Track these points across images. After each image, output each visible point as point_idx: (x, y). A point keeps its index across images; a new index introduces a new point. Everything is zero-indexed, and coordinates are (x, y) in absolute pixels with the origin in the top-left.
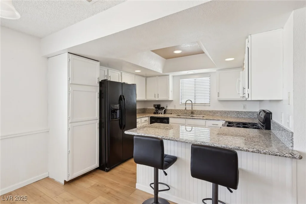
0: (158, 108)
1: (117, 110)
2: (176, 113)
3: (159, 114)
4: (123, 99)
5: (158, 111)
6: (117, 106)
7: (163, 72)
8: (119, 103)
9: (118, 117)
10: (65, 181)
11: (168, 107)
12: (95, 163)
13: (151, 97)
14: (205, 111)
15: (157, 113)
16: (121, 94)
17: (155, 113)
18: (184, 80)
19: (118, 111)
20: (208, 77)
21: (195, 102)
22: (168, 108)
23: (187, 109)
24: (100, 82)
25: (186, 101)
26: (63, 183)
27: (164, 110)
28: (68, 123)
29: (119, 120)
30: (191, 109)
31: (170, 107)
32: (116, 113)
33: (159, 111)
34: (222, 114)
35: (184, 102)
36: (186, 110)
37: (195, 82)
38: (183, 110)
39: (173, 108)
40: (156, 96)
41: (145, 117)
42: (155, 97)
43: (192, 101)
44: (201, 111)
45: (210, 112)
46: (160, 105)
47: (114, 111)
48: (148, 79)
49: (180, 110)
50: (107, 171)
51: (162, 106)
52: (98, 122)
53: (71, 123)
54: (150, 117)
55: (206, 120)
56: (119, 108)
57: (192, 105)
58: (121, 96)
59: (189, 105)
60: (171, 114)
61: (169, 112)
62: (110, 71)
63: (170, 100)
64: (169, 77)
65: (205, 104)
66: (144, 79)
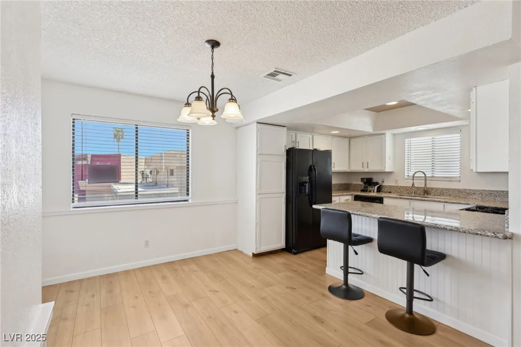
0: (369, 182)
1: (306, 183)
2: (398, 192)
3: (370, 192)
4: (313, 170)
5: (367, 187)
6: (306, 179)
7: (374, 131)
8: (309, 175)
9: (307, 192)
10: (253, 253)
11: (385, 182)
12: (281, 242)
13: (356, 167)
14: (451, 189)
15: (367, 191)
16: (311, 163)
17: (362, 191)
18: (412, 139)
19: (307, 185)
20: (458, 133)
21: (433, 175)
22: (385, 184)
23: (416, 185)
24: (287, 150)
25: (414, 173)
26: (251, 255)
27: (377, 186)
28: (257, 194)
29: (309, 195)
30: (423, 186)
31: (388, 183)
32: (305, 186)
33: (370, 188)
34: (484, 195)
35: (411, 174)
36: (414, 187)
37: (433, 142)
38: (409, 187)
39: (394, 184)
40: (365, 165)
41: (346, 195)
42: (363, 167)
43: (425, 173)
44: (443, 189)
45: (459, 191)
46: (371, 179)
47: (302, 184)
48: (352, 140)
49: (406, 187)
50: (295, 254)
51: (375, 180)
52: (284, 195)
53: (259, 194)
54: (355, 196)
55: (445, 204)
56: (308, 181)
57: (426, 180)
58: (311, 166)
59: (421, 180)
60: (390, 192)
61: (386, 190)
62: (298, 135)
63: (387, 170)
64: (385, 136)
65: (451, 177)
66: (347, 140)
